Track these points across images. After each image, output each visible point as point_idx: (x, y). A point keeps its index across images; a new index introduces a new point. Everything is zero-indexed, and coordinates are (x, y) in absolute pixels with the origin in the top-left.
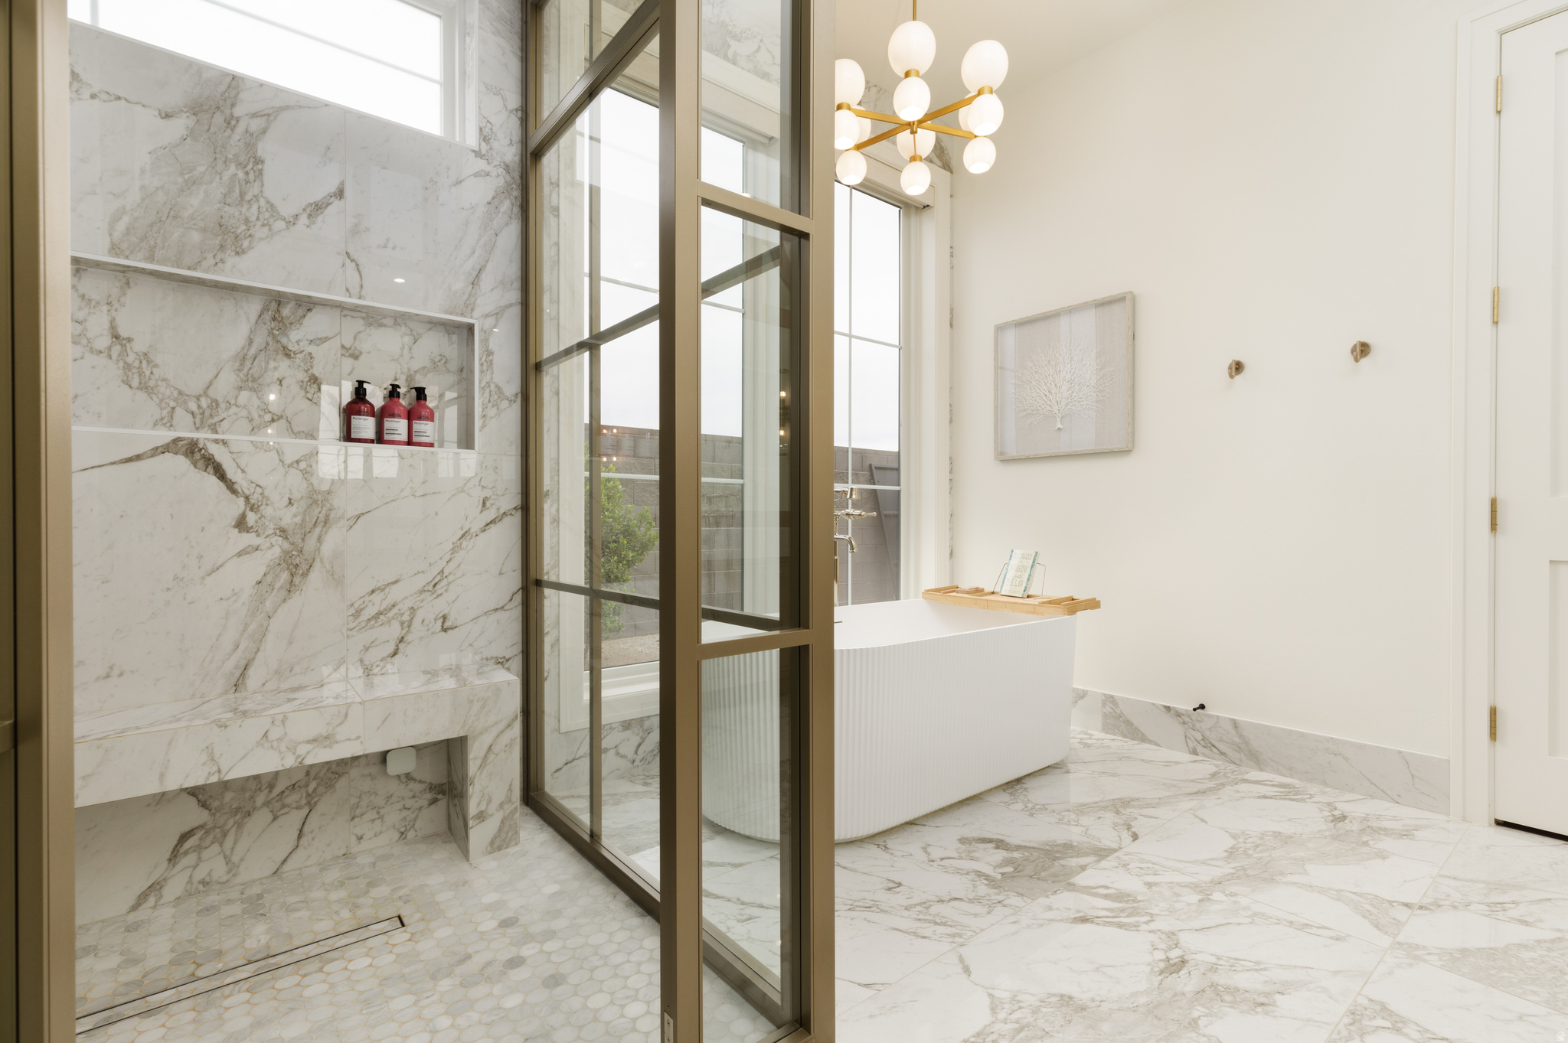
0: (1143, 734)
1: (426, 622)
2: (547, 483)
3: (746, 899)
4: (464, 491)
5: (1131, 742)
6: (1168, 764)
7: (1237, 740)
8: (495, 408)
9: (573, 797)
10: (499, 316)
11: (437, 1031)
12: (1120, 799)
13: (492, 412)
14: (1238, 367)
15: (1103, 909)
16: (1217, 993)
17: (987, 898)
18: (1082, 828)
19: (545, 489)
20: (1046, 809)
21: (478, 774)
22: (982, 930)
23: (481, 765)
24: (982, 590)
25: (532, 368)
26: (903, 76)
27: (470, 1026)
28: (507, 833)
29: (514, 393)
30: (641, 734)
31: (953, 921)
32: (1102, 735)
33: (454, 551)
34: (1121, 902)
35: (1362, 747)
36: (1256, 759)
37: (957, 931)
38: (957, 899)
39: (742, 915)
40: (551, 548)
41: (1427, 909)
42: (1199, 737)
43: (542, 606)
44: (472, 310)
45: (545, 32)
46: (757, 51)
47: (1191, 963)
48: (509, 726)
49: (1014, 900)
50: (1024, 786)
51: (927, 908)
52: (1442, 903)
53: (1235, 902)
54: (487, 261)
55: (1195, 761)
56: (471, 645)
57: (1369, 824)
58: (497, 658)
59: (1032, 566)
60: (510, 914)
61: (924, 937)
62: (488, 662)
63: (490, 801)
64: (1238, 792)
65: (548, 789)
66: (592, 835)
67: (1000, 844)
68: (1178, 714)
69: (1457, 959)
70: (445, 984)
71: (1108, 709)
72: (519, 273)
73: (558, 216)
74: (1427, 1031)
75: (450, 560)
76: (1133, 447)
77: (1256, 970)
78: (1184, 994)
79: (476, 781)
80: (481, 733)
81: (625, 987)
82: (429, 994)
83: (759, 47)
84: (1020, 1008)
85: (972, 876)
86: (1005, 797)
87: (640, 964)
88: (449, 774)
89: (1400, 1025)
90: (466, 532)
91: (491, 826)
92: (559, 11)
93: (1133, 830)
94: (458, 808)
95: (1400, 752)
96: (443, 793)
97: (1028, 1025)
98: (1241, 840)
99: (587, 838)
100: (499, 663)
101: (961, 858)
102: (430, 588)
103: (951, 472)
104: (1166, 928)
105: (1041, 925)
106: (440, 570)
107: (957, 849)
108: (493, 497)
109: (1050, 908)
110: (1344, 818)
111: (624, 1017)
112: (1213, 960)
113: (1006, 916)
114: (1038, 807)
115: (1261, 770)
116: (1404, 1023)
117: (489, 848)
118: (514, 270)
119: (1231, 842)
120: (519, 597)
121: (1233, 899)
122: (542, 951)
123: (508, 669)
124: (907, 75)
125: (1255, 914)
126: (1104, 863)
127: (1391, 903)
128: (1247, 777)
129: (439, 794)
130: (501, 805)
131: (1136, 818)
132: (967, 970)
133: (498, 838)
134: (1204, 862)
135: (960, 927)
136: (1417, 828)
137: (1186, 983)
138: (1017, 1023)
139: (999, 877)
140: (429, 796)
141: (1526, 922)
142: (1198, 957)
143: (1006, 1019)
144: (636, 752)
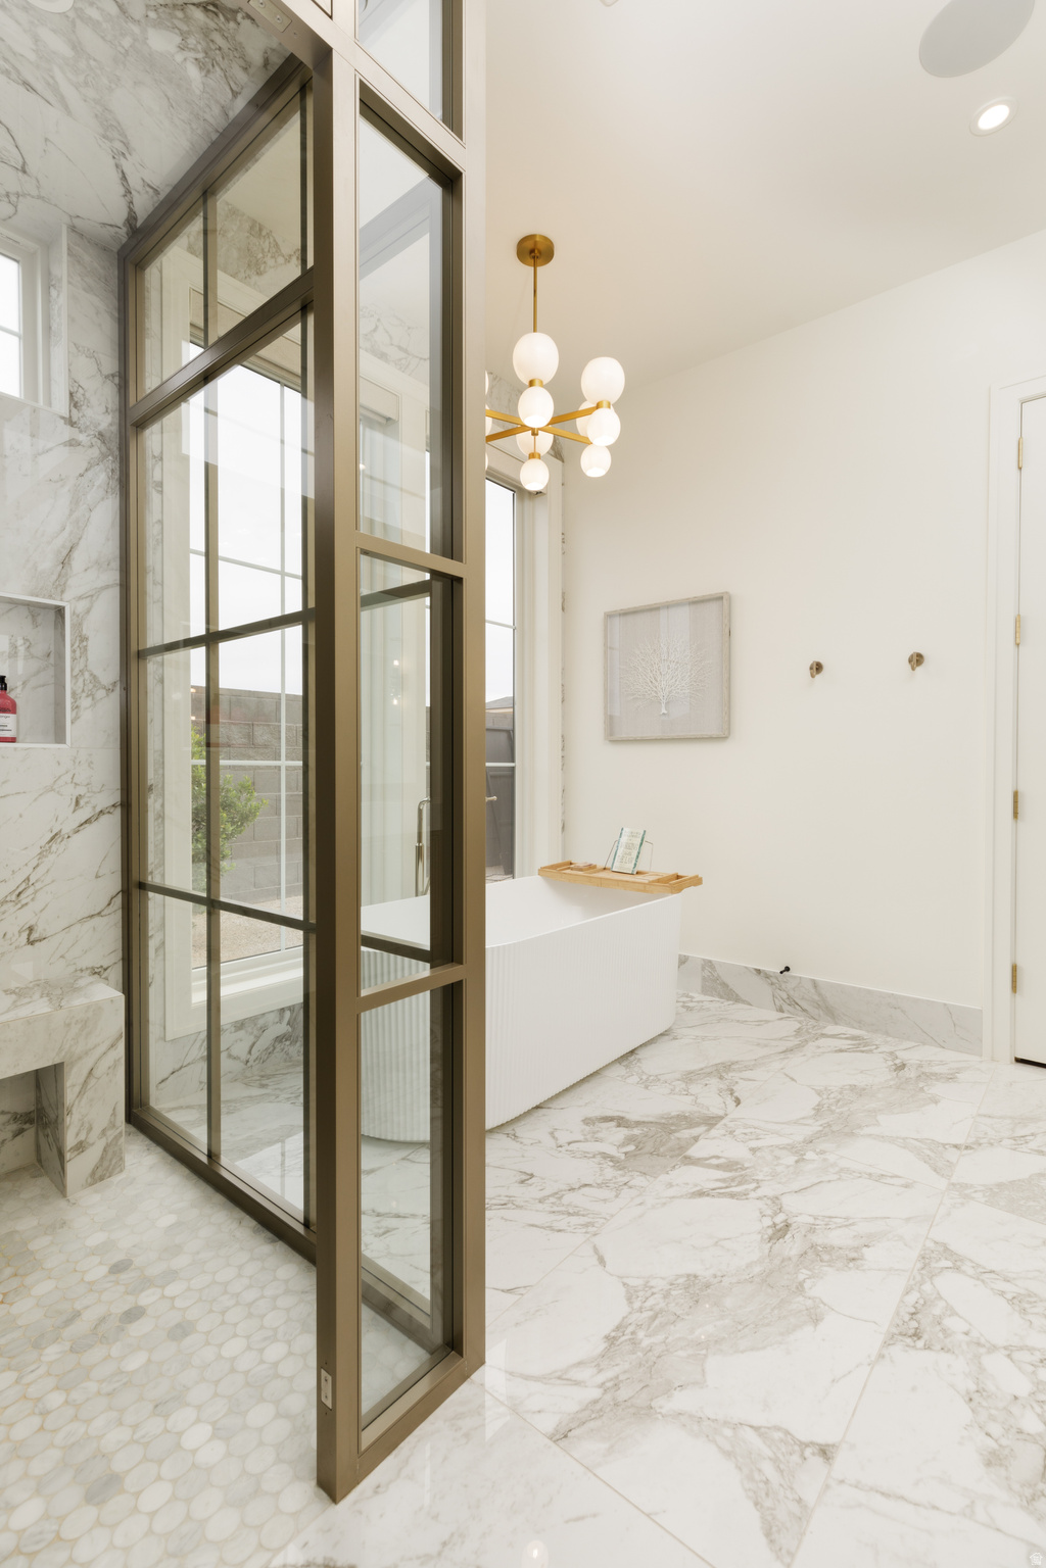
0: (737, 995)
1: (7, 937)
2: (151, 776)
3: (381, 1210)
4: (53, 790)
5: (726, 1003)
6: (760, 1023)
7: (816, 998)
8: (90, 698)
9: (181, 1107)
10: (94, 598)
11: (48, 1412)
12: (722, 1063)
13: (85, 702)
14: (818, 668)
15: (717, 1180)
16: (818, 1254)
17: (614, 1180)
18: (693, 1097)
19: (149, 783)
20: (659, 1080)
21: (76, 1103)
22: (612, 1216)
23: (80, 1092)
24: (595, 867)
25: (133, 655)
26: (527, 384)
27: (88, 1399)
28: (111, 1160)
29: (112, 681)
30: (255, 1032)
31: (585, 1209)
32: (702, 997)
33: (41, 855)
34: (731, 1171)
35: (916, 1001)
36: (832, 1014)
37: (590, 1220)
38: (586, 1185)
39: (379, 1228)
40: (156, 846)
41: (971, 1148)
42: (785, 996)
43: (146, 908)
44: (62, 592)
45: (146, 294)
46: (375, 330)
47: (794, 1226)
48: (112, 1046)
49: (639, 1181)
50: (638, 1057)
51: (560, 1198)
52: (981, 1141)
53: (825, 1160)
54: (80, 539)
55: (782, 1019)
56: (62, 957)
57: (923, 1070)
58: (93, 968)
59: (641, 844)
60: (119, 1257)
61: (560, 1231)
62: (83, 974)
63: (90, 1129)
64: (819, 1047)
65: (153, 1103)
66: (210, 1155)
67: (621, 1122)
68: (767, 976)
69: (995, 1193)
70: (52, 1352)
71: (706, 973)
72: (117, 552)
73: (161, 492)
74: (978, 1266)
75: (37, 866)
76: (729, 733)
77: (846, 1226)
78: (790, 1259)
79: (74, 1110)
80: (80, 1058)
81: (262, 1327)
82: (33, 1367)
83: (377, 327)
84: (653, 1294)
85: (598, 1159)
86: (620, 1070)
87: (275, 1298)
88: (38, 1100)
89: (958, 1263)
90: (56, 835)
91: (92, 1156)
92: (161, 272)
93: (735, 1094)
94: (51, 1139)
95: (945, 1005)
96: (31, 1121)
97: (661, 1311)
98: (825, 1097)
99: (204, 1159)
100: (96, 973)
101: (586, 1141)
102: (14, 897)
103: (563, 750)
104: (771, 1193)
105: (665, 1204)
106: (25, 877)
107: (582, 1131)
108: (88, 795)
109: (670, 1185)
110: (903, 1066)
111: (265, 1362)
112: (811, 1220)
113: (632, 1199)
114: (652, 1078)
115: (836, 1024)
116: (961, 1260)
117: (89, 1180)
118: (112, 549)
119: (816, 1099)
120: (118, 901)
121: (822, 1156)
122: (163, 1297)
123: (106, 979)
124: (531, 383)
125: (842, 1170)
126: (714, 1132)
127: (944, 1145)
128: (825, 1031)
129: (25, 1123)
130: (104, 1132)
131: (737, 1083)
132: (602, 1261)
133: (100, 1168)
134: (796, 1122)
135: (591, 1216)
136: (959, 1071)
137: (791, 1246)
138: (651, 1310)
139: (623, 1157)
140: (14, 1127)
141: (1042, 1152)
142: (799, 1219)
143: (641, 1308)
144: (250, 1052)
